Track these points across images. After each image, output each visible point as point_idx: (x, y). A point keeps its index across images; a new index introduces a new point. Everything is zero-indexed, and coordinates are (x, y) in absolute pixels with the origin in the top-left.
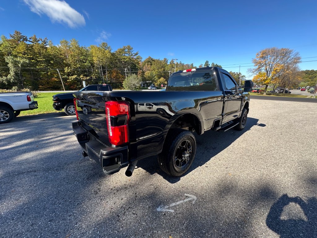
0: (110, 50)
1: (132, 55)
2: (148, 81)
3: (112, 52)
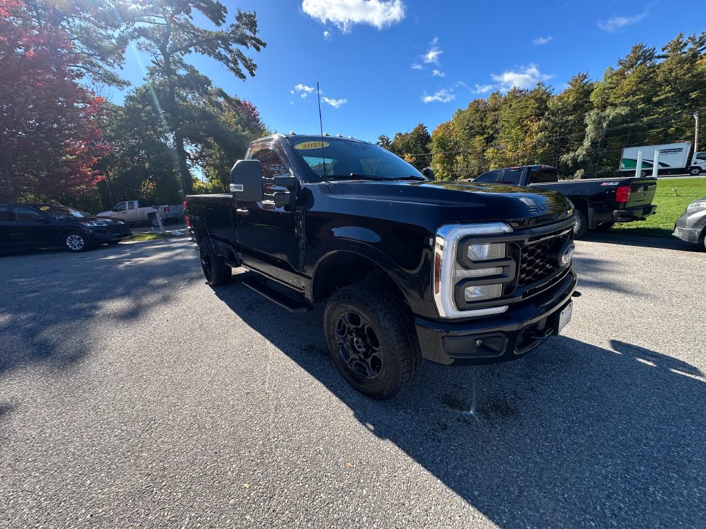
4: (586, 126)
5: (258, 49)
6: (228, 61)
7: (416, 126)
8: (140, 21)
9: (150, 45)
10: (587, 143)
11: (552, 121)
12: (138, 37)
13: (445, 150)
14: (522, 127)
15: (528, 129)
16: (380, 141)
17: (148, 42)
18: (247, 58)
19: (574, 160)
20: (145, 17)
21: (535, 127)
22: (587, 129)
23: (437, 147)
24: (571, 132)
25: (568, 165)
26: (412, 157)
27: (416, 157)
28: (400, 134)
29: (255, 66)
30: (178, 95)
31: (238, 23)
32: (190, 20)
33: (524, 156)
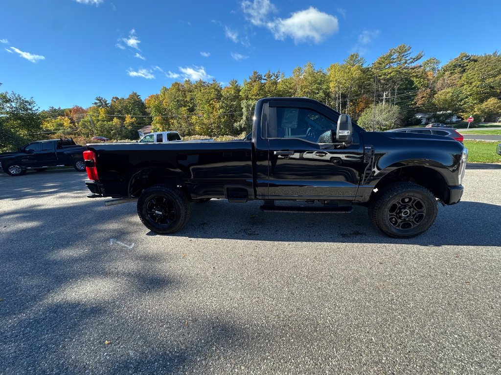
0: (362, 65)
1: (406, 63)
2: (440, 111)
3: (365, 66)
4: (242, 108)
7: (131, 93)
10: (244, 117)
11: (226, 104)
13: (162, 114)
14: (210, 105)
15: (214, 106)
16: (98, 102)
19: (240, 126)
21: (218, 105)
22: (243, 110)
23: (155, 112)
24: (235, 111)
25: (237, 129)
26: (132, 117)
27: (136, 118)
28: (117, 99)
33: (214, 123)
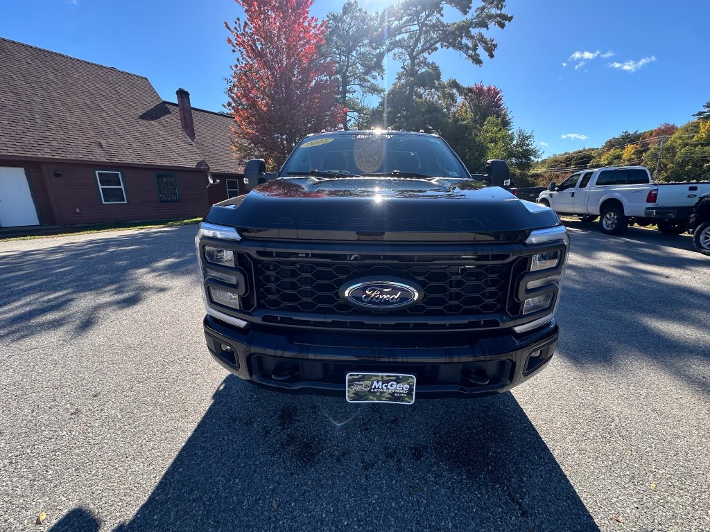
5: (502, 26)
6: (468, 48)
8: (399, 34)
9: (402, 53)
12: (393, 49)
17: (400, 50)
18: (488, 39)
20: (403, 30)
29: (495, 46)
30: (416, 92)
31: (484, 4)
32: (441, 18)
